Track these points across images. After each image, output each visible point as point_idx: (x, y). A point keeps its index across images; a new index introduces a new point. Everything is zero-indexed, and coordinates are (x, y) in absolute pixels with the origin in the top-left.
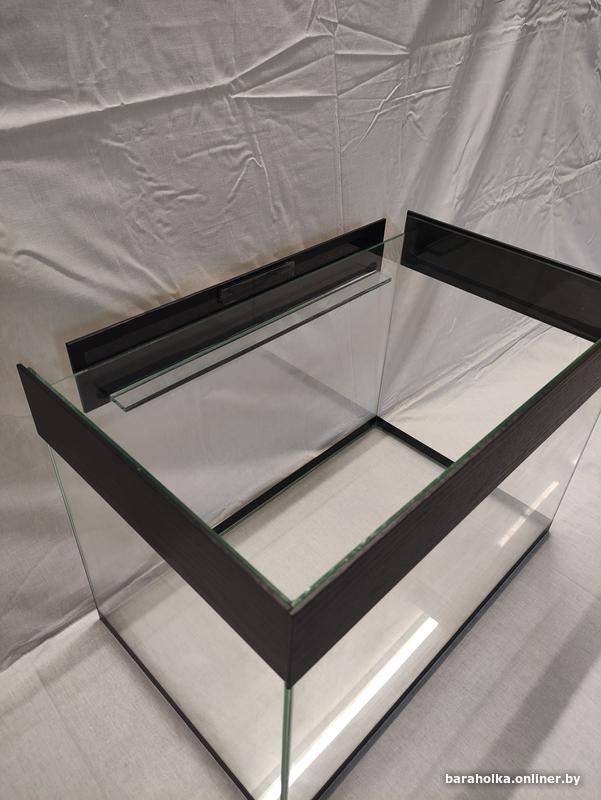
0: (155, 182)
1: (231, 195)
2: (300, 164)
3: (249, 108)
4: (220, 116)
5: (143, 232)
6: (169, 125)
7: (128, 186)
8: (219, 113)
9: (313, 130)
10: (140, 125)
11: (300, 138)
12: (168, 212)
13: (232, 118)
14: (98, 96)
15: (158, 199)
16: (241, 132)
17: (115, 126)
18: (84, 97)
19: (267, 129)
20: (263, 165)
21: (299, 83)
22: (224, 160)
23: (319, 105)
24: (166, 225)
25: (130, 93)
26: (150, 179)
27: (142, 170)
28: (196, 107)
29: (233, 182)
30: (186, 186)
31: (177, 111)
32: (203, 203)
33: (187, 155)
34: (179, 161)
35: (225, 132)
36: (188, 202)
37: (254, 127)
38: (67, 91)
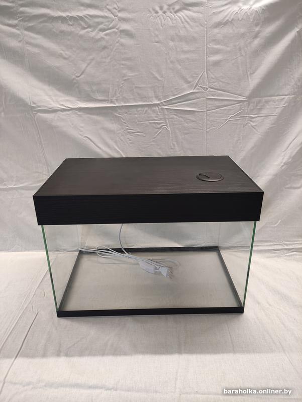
0: (129, 127)
1: (155, 136)
2: (185, 132)
3: (166, 111)
4: (154, 112)
5: (122, 140)
6: (136, 112)
7: (120, 127)
8: (154, 111)
9: (193, 121)
10: (127, 111)
11: (187, 123)
12: (131, 137)
13: (159, 113)
14: (116, 103)
15: (128, 132)
16: (162, 118)
17: (119, 111)
18: (112, 102)
19: (173, 118)
20: (169, 129)
21: (188, 105)
22: (154, 125)
23: (197, 113)
24: (130, 140)
25: (125, 102)
26: (127, 126)
27: (126, 123)
28: (146, 109)
29: (156, 132)
30: (139, 130)
31: (139, 109)
32: (144, 136)
33: (141, 121)
34: (138, 123)
35: (156, 117)
36: (139, 135)
37: (167, 117)
38: (108, 100)
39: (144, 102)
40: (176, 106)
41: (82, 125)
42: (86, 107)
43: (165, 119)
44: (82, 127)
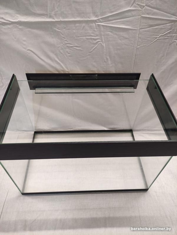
0: (68, 42)
1: (91, 51)
2: (118, 47)
4: (92, 28)
6: (74, 28)
7: (60, 41)
9: (126, 38)
10: (65, 26)
11: (120, 40)
12: (70, 50)
13: (96, 30)
14: (55, 17)
15: (67, 46)
16: (98, 34)
17: (58, 26)
18: (51, 17)
19: (108, 35)
20: (104, 45)
21: (123, 23)
22: (91, 41)
23: (130, 31)
24: (69, 53)
25: (64, 18)
26: (66, 41)
27: (65, 38)
29: (92, 47)
30: (77, 45)
32: (81, 51)
33: (79, 37)
34: (76, 38)
35: (92, 33)
36: (76, 49)
37: (103, 33)
38: (47, 15)
39: (82, 17)
40: (112, 24)
41: (24, 39)
42: (26, 20)
43: (101, 35)
44: (24, 41)
